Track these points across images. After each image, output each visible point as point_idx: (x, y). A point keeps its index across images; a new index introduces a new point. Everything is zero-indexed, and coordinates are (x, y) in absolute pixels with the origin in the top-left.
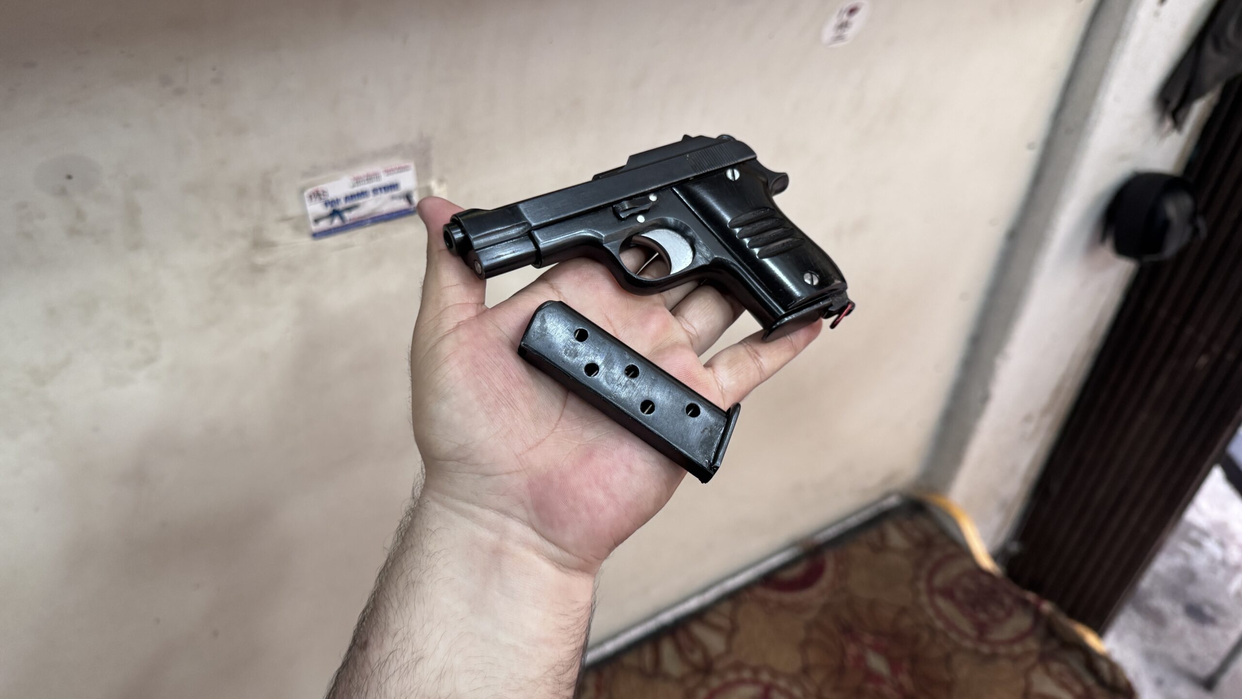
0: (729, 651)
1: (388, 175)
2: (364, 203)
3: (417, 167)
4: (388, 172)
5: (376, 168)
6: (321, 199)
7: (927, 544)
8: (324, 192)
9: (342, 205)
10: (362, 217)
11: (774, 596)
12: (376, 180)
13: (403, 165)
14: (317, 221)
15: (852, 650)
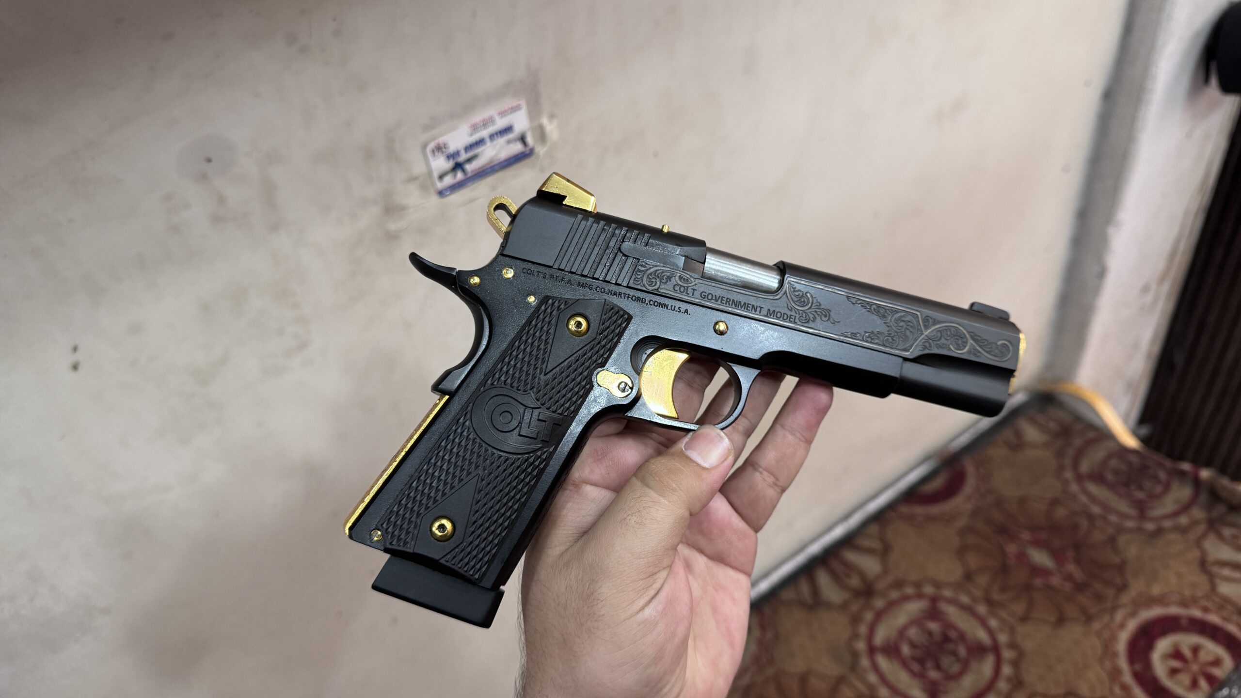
0: (886, 571)
1: (502, 117)
2: (482, 151)
3: (528, 104)
4: (503, 114)
5: (491, 111)
6: (442, 152)
7: (1065, 432)
8: (445, 146)
9: (463, 157)
10: (482, 167)
11: (919, 510)
12: (491, 124)
13: (514, 104)
14: (441, 177)
15: (1012, 549)
